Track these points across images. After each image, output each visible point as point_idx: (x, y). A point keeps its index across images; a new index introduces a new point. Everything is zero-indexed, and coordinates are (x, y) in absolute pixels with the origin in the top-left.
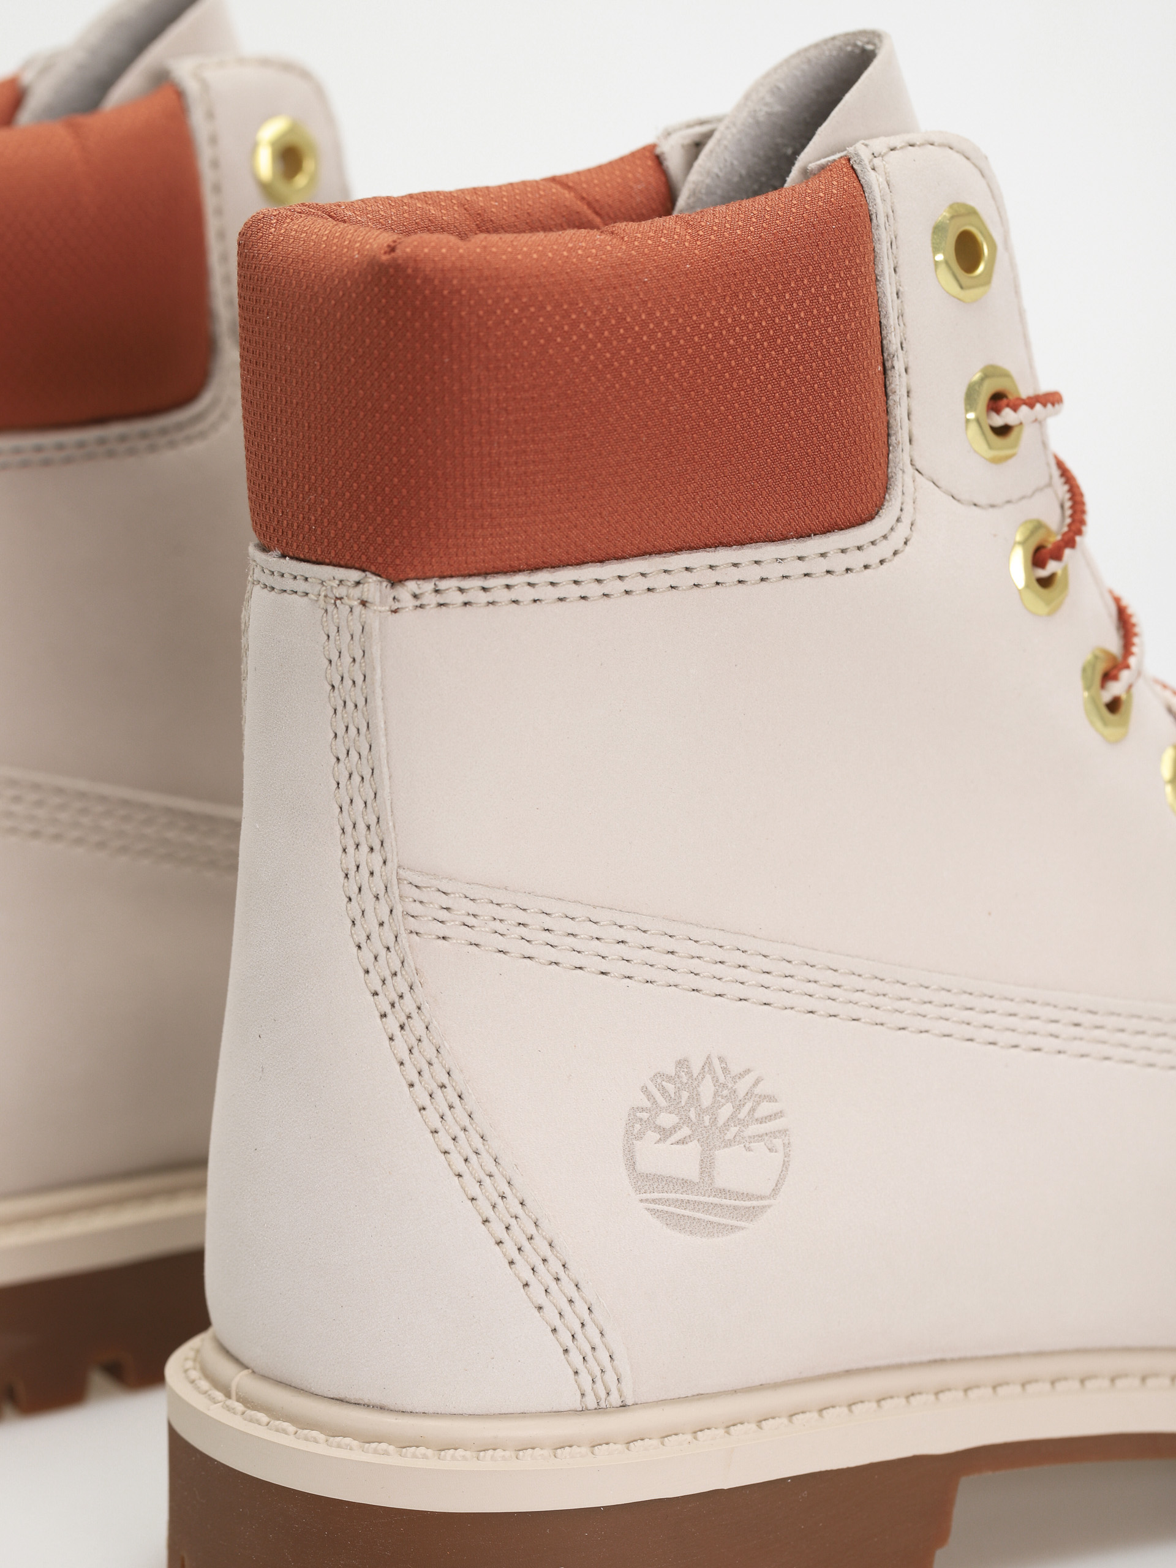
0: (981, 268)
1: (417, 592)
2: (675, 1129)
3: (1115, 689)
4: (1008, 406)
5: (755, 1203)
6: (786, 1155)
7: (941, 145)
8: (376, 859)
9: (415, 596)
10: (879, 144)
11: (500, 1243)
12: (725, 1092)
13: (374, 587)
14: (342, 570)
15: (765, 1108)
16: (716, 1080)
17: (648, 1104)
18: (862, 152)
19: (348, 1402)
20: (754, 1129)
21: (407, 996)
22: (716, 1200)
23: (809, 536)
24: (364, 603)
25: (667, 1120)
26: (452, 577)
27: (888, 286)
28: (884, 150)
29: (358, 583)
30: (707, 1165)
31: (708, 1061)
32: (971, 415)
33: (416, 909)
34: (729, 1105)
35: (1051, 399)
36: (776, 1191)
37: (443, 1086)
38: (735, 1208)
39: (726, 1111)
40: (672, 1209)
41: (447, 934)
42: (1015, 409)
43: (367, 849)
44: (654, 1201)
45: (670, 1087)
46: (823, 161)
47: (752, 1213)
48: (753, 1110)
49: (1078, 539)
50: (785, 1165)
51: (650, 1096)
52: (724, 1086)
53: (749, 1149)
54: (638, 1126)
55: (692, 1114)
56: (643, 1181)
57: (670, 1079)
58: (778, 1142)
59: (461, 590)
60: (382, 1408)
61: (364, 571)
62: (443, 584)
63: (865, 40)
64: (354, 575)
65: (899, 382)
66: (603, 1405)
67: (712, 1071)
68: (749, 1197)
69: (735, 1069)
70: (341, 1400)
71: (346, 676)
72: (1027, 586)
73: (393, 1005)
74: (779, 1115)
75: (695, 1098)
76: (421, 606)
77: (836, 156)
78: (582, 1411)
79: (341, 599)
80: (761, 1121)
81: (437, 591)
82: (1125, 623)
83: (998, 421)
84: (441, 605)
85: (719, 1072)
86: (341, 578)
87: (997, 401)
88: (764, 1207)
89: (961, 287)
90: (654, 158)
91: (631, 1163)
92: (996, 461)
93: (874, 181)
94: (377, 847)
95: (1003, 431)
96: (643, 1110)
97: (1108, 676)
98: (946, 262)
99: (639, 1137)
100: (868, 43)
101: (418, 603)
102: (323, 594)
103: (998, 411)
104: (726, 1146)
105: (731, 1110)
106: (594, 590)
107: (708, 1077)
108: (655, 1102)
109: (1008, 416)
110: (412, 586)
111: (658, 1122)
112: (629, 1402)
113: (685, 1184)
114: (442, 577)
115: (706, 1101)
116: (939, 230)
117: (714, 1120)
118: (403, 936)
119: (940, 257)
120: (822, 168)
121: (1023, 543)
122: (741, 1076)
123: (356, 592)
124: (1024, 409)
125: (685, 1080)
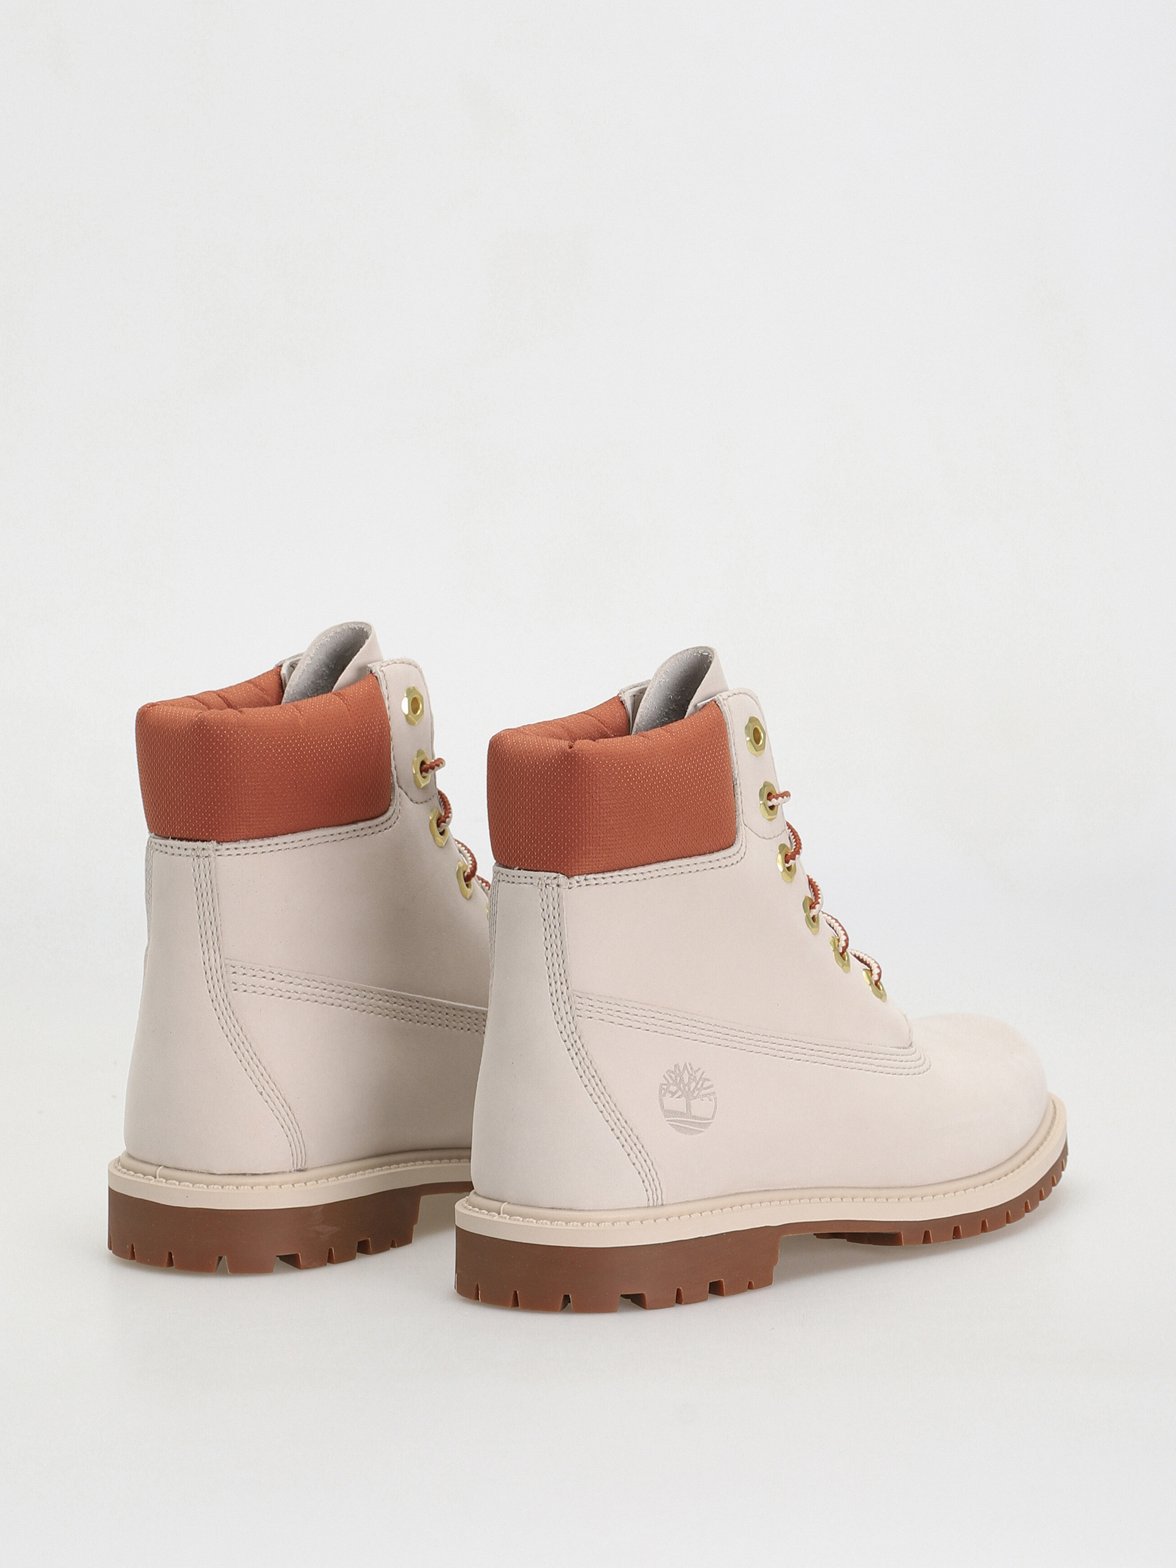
0: (761, 742)
1: (579, 880)
2: (676, 1092)
3: (814, 912)
4: (774, 797)
5: (707, 1121)
6: (716, 1102)
7: (744, 693)
8: (564, 987)
9: (578, 882)
10: (724, 695)
11: (618, 1138)
12: (692, 1077)
13: (562, 879)
14: (548, 873)
15: (707, 1084)
16: (689, 1072)
17: (666, 1082)
18: (719, 698)
19: (556, 1209)
20: (703, 1092)
21: (578, 1041)
22: (693, 1120)
23: (713, 852)
24: (558, 886)
25: (673, 1088)
26: (591, 874)
27: (733, 751)
28: (727, 697)
29: (555, 878)
30: (688, 1106)
31: (685, 1065)
32: (761, 802)
33: (579, 1006)
34: (694, 1082)
35: (786, 794)
36: (713, 1116)
37: (593, 1077)
38: (700, 1123)
39: (693, 1085)
40: (678, 1124)
41: (592, 1016)
42: (777, 798)
43: (560, 984)
44: (671, 1121)
45: (673, 1076)
46: (704, 702)
47: (706, 1125)
48: (702, 1084)
49: (800, 851)
50: (716, 1106)
51: (666, 1079)
52: (692, 1075)
53: (702, 1100)
54: (663, 1091)
55: (682, 1086)
56: (668, 1113)
57: (673, 1072)
58: (712, 1097)
59: (595, 879)
60: (571, 1210)
61: (558, 873)
62: (588, 877)
63: (702, 651)
64: (555, 875)
65: (738, 790)
66: (655, 1205)
67: (687, 1069)
68: (705, 1119)
69: (695, 1069)
70: (553, 1208)
71: (551, 915)
72: (784, 871)
73: (572, 1045)
74: (711, 1086)
75: (682, 1080)
76: (580, 886)
77: (709, 700)
78: (648, 1207)
79: (548, 884)
80: (705, 1089)
81: (585, 880)
82: (812, 884)
83: (770, 804)
84: (587, 885)
85: (689, 1068)
86: (548, 876)
87: (770, 796)
88: (709, 1123)
89: (756, 750)
90: (619, 701)
91: (662, 1107)
92: (770, 820)
93: (725, 709)
94: (564, 982)
95: (772, 808)
96: (664, 1085)
97: (812, 907)
98: (750, 740)
99: (664, 1095)
100: (704, 652)
101: (579, 884)
102: (540, 883)
103: (770, 800)
104: (694, 1099)
105: (695, 1084)
106: (641, 877)
107: (686, 1071)
108: (668, 1081)
109: (774, 802)
110: (576, 878)
111: (670, 1090)
112: (664, 1203)
113: (682, 1114)
114: (588, 874)
115: (686, 1081)
116: (746, 728)
117: (689, 1089)
118: (576, 1017)
119: (748, 739)
120: (705, 706)
121: (780, 853)
122: (697, 1071)
123: (556, 881)
124: (780, 798)
125: (678, 1072)
